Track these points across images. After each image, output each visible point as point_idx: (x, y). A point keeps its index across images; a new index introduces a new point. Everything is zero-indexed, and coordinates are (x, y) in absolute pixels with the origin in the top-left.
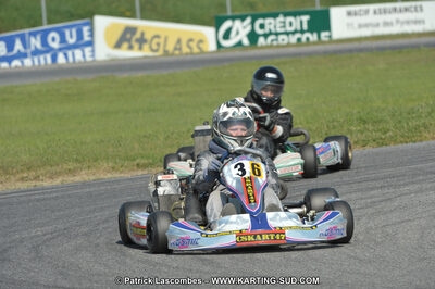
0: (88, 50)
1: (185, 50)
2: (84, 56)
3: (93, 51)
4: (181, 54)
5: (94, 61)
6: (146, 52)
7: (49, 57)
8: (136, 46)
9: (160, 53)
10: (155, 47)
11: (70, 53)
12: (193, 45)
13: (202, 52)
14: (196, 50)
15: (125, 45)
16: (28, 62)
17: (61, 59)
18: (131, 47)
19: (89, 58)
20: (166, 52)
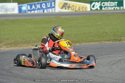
0: (53, 9)
1: (81, 10)
2: (52, 11)
3: (55, 9)
4: (80, 11)
5: (55, 12)
6: (70, 10)
7: (42, 10)
8: (67, 8)
9: (74, 11)
10: (72, 9)
11: (48, 10)
12: (84, 9)
13: (86, 11)
14: (84, 10)
15: (64, 8)
16: (36, 12)
17: (45, 11)
18: (66, 9)
19: (53, 11)
20: (76, 11)
